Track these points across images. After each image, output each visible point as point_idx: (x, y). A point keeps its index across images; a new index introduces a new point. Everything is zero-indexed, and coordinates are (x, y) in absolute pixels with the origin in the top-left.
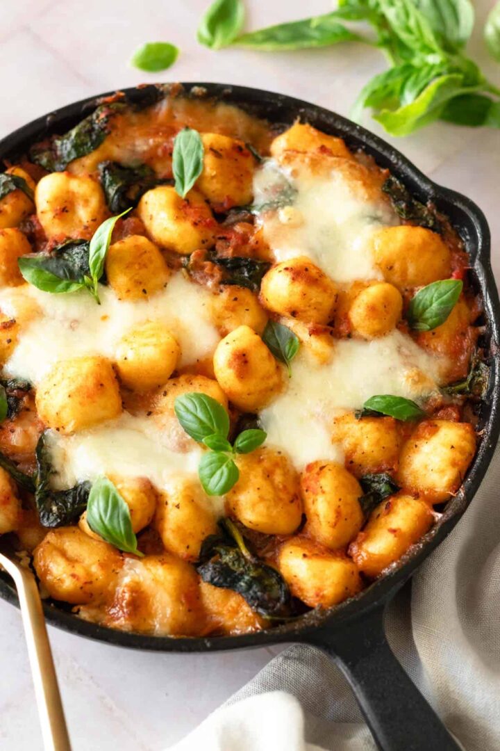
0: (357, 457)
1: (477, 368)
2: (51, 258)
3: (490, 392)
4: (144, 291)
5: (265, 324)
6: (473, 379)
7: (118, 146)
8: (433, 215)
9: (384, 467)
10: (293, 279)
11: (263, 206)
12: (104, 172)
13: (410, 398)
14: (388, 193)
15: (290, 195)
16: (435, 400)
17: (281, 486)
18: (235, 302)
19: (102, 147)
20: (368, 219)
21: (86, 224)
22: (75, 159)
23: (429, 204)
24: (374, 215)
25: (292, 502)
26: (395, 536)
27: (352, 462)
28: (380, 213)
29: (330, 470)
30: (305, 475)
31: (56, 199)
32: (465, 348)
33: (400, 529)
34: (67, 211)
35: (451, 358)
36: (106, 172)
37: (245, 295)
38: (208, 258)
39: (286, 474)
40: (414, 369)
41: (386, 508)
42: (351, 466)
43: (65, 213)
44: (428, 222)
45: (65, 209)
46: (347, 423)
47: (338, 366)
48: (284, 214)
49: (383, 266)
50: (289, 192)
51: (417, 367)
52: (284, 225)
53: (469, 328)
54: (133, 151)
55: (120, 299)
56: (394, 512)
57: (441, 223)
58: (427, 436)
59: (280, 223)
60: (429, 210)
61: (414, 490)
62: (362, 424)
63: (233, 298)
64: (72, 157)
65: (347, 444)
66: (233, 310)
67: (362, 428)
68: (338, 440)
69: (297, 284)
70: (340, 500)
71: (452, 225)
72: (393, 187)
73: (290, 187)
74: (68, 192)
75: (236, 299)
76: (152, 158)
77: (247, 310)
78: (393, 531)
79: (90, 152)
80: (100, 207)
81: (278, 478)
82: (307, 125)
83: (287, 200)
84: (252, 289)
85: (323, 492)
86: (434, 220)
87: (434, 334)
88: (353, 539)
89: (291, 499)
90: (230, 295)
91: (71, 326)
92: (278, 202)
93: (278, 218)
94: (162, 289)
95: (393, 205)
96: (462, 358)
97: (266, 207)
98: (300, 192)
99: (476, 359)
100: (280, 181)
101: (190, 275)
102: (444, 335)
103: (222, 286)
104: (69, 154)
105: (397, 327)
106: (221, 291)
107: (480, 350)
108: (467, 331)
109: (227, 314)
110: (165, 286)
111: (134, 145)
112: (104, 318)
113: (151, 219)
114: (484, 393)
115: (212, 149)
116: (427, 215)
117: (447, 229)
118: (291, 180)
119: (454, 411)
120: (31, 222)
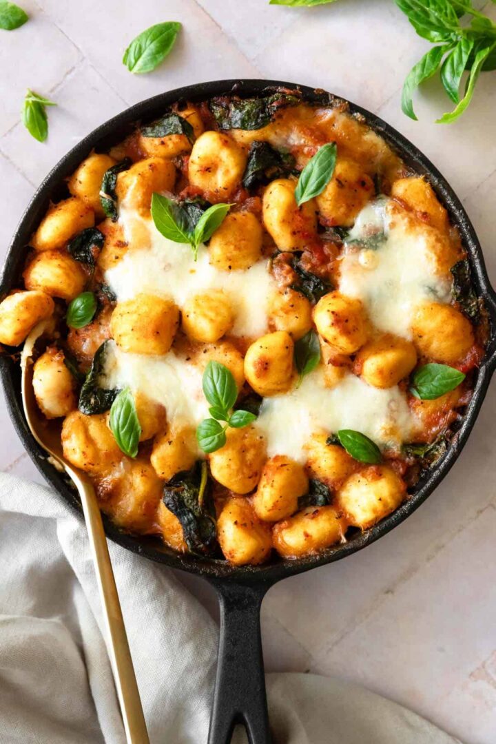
0: (314, 467)
1: (439, 443)
2: (178, 205)
3: (436, 468)
4: (230, 267)
5: (306, 331)
6: (432, 450)
7: (276, 133)
8: (478, 307)
9: (330, 483)
10: (333, 324)
11: (353, 241)
12: (254, 151)
13: (376, 443)
14: (454, 274)
15: (379, 241)
16: (394, 453)
17: (248, 462)
18: (291, 308)
19: (261, 130)
20: (426, 289)
21: (218, 188)
22: (238, 128)
23: (480, 299)
24: (433, 288)
25: (250, 478)
26: (305, 540)
27: (310, 467)
28: (438, 288)
29: (288, 470)
30: (270, 463)
31: (206, 158)
32: (440, 424)
33: (311, 536)
34: (210, 172)
35: (425, 426)
36: (255, 153)
37: (303, 304)
38: (290, 263)
39: (257, 455)
40: (392, 422)
41: (314, 513)
42: (307, 470)
43: (207, 172)
44: (471, 312)
45: (209, 169)
46: (318, 442)
47: (337, 393)
48: (364, 257)
49: (416, 332)
50: (380, 238)
51: (395, 421)
52: (360, 265)
53: (451, 411)
54: (286, 141)
55: (210, 263)
56: (317, 520)
57: (481, 317)
58: (370, 479)
59: (358, 261)
60: (477, 303)
61: (341, 510)
62: (326, 450)
63: (291, 304)
64: (237, 126)
65: (312, 454)
66: (287, 312)
67: (325, 453)
68: (307, 448)
69: (333, 329)
70: (281, 497)
71: (489, 321)
72: (461, 271)
73: (383, 234)
74: (217, 157)
75: (292, 306)
76: (298, 151)
77: (297, 317)
78: (307, 535)
79: (251, 130)
80: (236, 180)
81: (250, 456)
82: (428, 184)
83: (374, 245)
84: (310, 300)
85: (272, 486)
86: (477, 313)
87: (422, 403)
88: (280, 521)
89: (250, 475)
90: (290, 300)
91: (165, 269)
92: (366, 244)
93: (358, 257)
94: (245, 270)
95: (452, 285)
96: (434, 429)
97: (355, 243)
98: (388, 242)
99: (441, 436)
100: (378, 226)
101: (272, 268)
102: (430, 408)
103: (288, 289)
104: (236, 122)
105: (399, 384)
106: (286, 293)
107: (448, 431)
108: (448, 411)
109: (281, 313)
110: (249, 268)
111: (288, 136)
112: (192, 271)
113: (267, 208)
114: (432, 465)
115: (337, 180)
116: (473, 306)
117: (483, 323)
118: (387, 229)
119: (403, 467)
120: (182, 162)
